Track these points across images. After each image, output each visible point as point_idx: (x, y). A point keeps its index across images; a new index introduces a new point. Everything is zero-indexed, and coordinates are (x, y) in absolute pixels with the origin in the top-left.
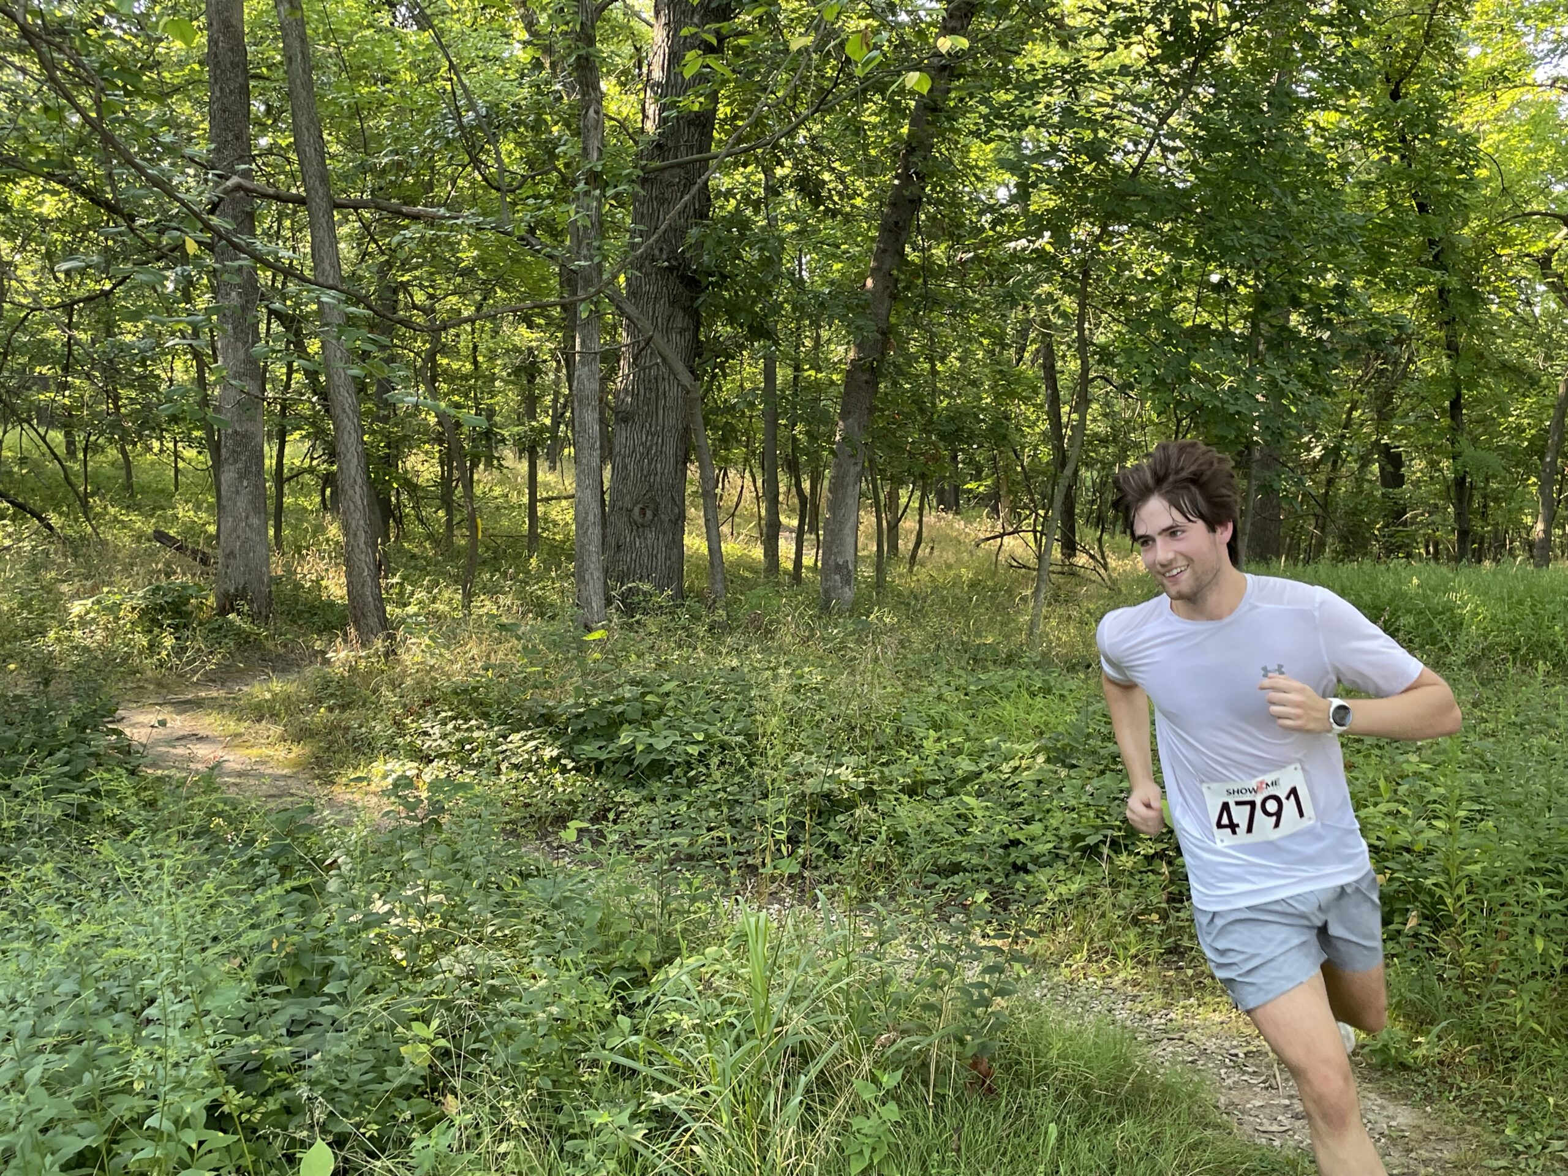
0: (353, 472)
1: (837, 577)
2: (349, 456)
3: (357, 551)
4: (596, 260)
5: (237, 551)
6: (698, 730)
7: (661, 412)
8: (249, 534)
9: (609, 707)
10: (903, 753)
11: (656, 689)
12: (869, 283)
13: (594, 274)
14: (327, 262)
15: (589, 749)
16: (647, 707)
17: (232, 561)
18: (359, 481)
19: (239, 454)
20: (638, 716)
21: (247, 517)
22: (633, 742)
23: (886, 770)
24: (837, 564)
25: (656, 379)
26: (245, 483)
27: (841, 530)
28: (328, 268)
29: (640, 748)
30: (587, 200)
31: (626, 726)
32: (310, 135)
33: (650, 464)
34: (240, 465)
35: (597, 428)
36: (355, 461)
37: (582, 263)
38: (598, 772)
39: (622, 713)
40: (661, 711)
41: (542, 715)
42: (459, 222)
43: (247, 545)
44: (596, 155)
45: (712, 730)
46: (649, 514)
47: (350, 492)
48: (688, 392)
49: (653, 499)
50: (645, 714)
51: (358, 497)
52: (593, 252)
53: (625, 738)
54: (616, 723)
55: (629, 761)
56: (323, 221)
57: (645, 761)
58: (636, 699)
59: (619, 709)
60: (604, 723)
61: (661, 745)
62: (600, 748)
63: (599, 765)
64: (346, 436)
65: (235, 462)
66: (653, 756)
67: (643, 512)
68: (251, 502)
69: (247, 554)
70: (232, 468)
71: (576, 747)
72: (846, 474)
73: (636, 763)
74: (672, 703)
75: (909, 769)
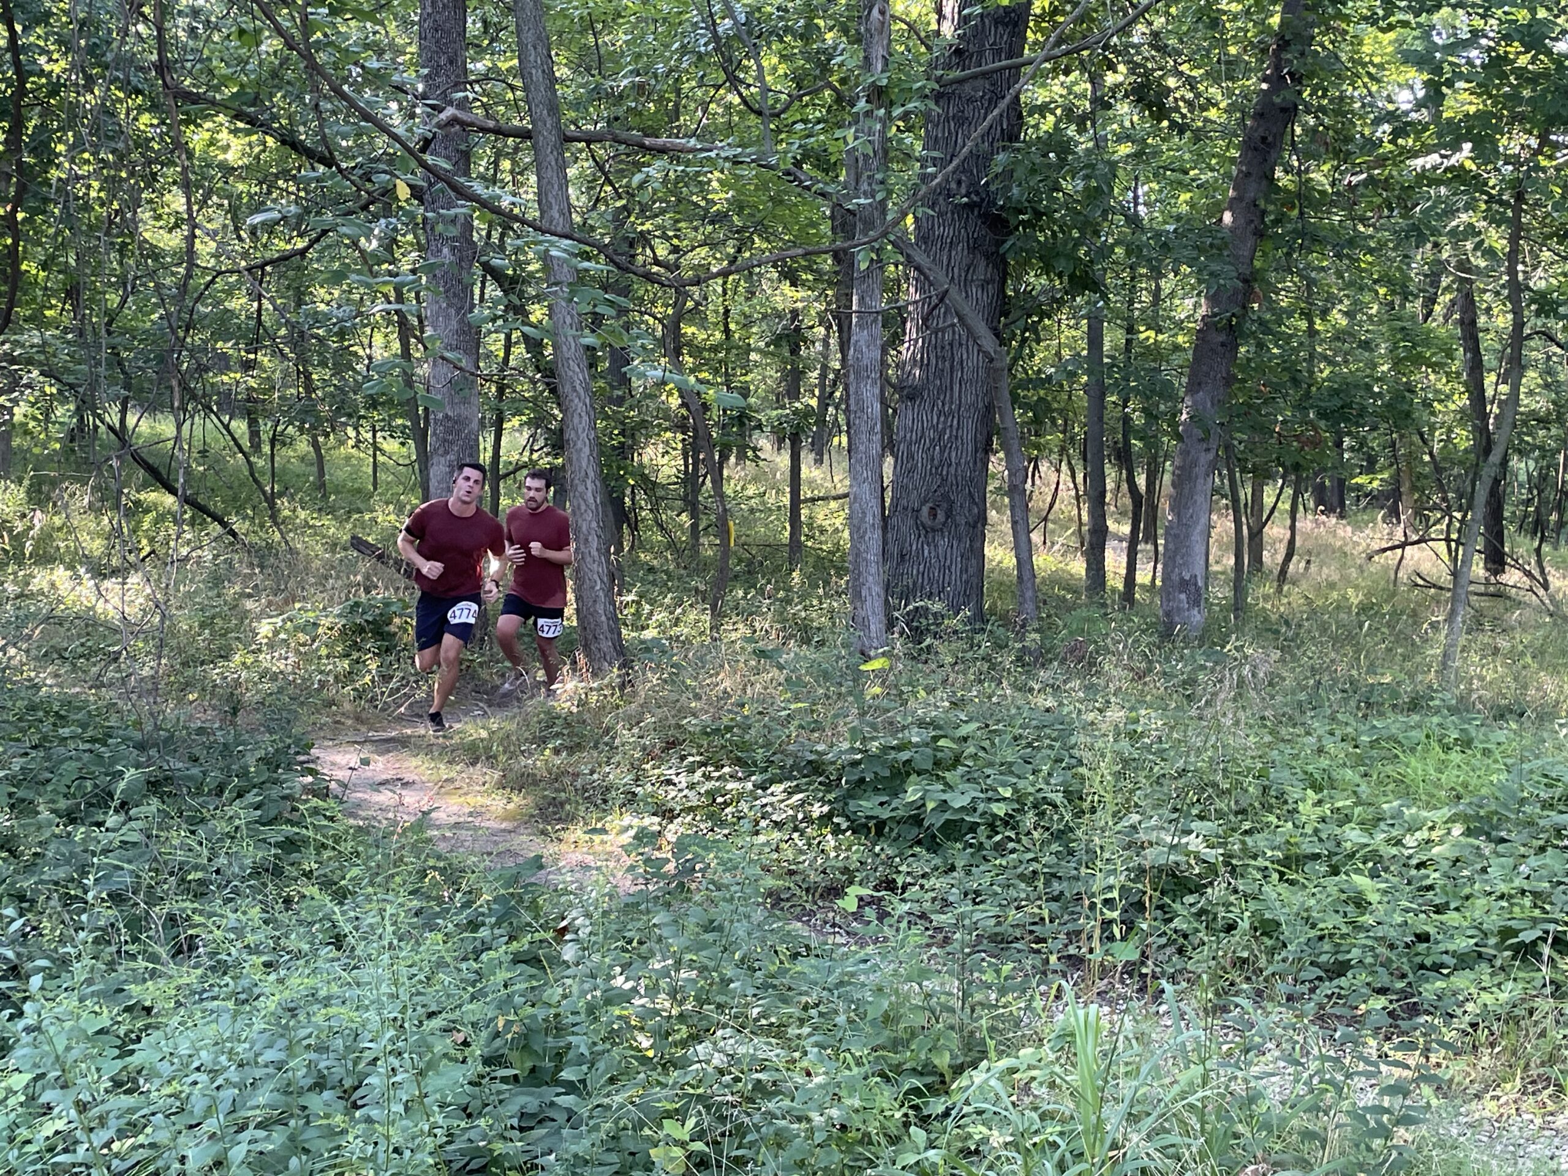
0: (584, 465)
1: (1183, 596)
2: (579, 444)
3: (588, 559)
4: (879, 196)
6: (1004, 785)
7: (956, 388)
9: (893, 754)
10: (1272, 819)
11: (950, 732)
12: (1227, 217)
13: (876, 214)
14: (556, 208)
15: (868, 806)
16: (939, 755)
18: (591, 474)
19: (451, 443)
20: (929, 766)
22: (922, 798)
23: (1248, 840)
24: (1182, 579)
25: (951, 344)
27: (1188, 536)
28: (557, 215)
29: (931, 805)
30: (869, 122)
31: (913, 777)
32: (537, 54)
33: (942, 452)
34: (451, 457)
35: (877, 406)
36: (587, 450)
37: (862, 201)
38: (879, 833)
39: (909, 761)
40: (957, 761)
41: (810, 762)
42: (713, 154)
44: (880, 67)
45: (1021, 784)
46: (941, 516)
47: (581, 488)
48: (992, 360)
49: (945, 497)
50: (937, 763)
51: (589, 494)
52: (876, 187)
53: (912, 794)
54: (900, 775)
55: (917, 820)
56: (551, 159)
57: (938, 821)
58: (927, 745)
59: (905, 756)
60: (887, 773)
61: (958, 801)
62: (882, 804)
63: (881, 825)
64: (576, 420)
65: (446, 453)
66: (948, 816)
67: (933, 513)
70: (442, 460)
71: (852, 803)
72: (1195, 463)
73: (926, 824)
74: (972, 750)
75: (1279, 840)
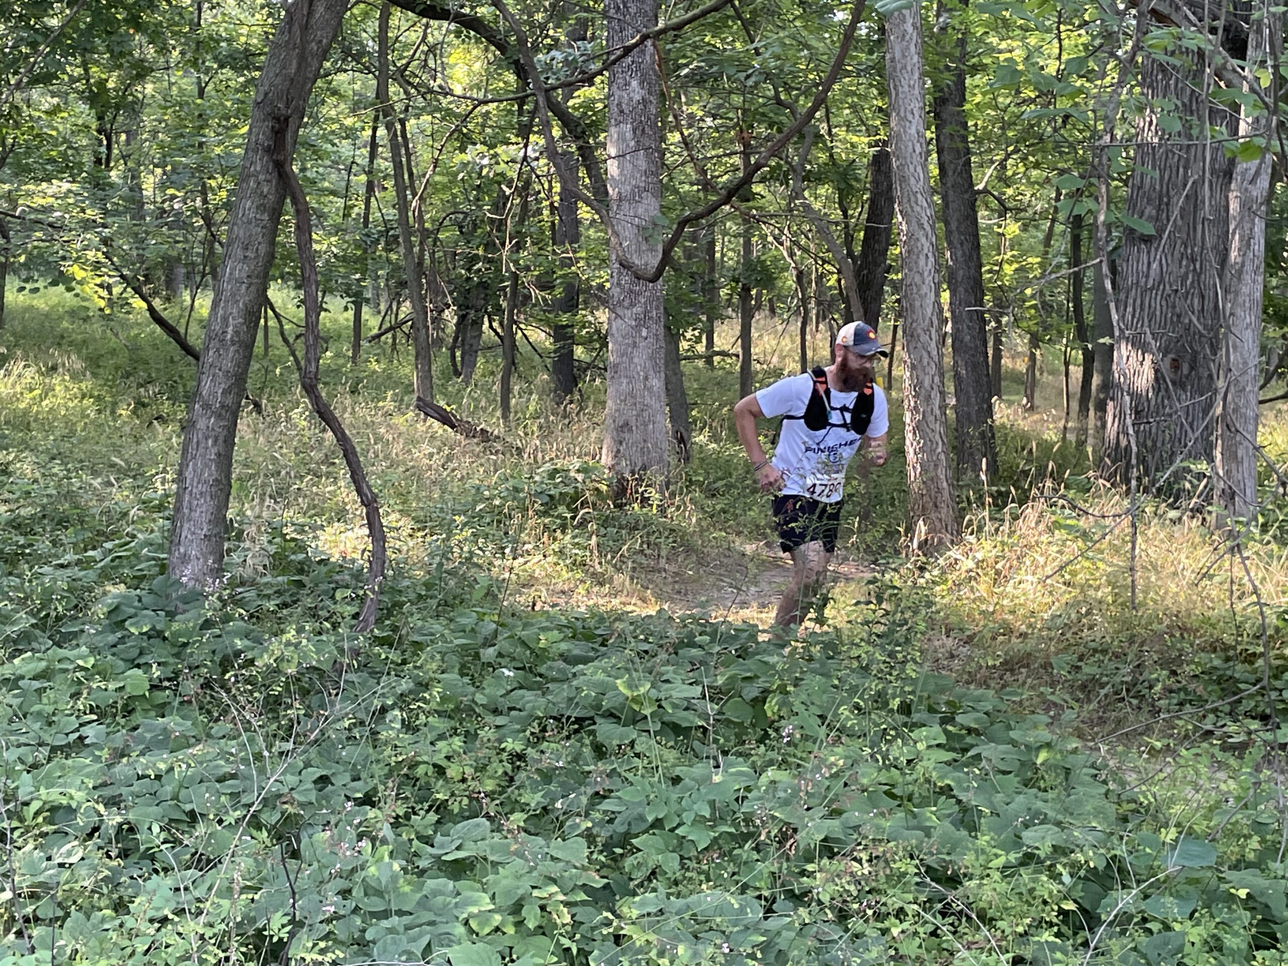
5: (633, 423)
8: (647, 400)
17: (627, 436)
19: (639, 294)
21: (646, 378)
26: (644, 334)
33: (1185, 298)
34: (638, 309)
43: (645, 414)
46: (1185, 368)
49: (1188, 347)
67: (1175, 365)
68: (652, 358)
69: (646, 425)
70: (628, 313)
